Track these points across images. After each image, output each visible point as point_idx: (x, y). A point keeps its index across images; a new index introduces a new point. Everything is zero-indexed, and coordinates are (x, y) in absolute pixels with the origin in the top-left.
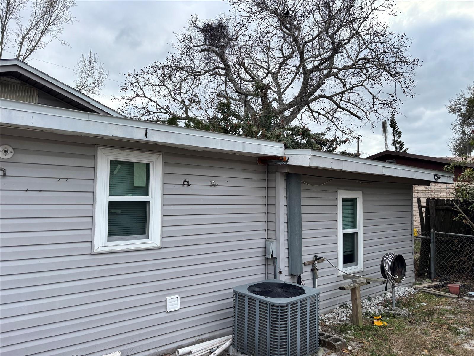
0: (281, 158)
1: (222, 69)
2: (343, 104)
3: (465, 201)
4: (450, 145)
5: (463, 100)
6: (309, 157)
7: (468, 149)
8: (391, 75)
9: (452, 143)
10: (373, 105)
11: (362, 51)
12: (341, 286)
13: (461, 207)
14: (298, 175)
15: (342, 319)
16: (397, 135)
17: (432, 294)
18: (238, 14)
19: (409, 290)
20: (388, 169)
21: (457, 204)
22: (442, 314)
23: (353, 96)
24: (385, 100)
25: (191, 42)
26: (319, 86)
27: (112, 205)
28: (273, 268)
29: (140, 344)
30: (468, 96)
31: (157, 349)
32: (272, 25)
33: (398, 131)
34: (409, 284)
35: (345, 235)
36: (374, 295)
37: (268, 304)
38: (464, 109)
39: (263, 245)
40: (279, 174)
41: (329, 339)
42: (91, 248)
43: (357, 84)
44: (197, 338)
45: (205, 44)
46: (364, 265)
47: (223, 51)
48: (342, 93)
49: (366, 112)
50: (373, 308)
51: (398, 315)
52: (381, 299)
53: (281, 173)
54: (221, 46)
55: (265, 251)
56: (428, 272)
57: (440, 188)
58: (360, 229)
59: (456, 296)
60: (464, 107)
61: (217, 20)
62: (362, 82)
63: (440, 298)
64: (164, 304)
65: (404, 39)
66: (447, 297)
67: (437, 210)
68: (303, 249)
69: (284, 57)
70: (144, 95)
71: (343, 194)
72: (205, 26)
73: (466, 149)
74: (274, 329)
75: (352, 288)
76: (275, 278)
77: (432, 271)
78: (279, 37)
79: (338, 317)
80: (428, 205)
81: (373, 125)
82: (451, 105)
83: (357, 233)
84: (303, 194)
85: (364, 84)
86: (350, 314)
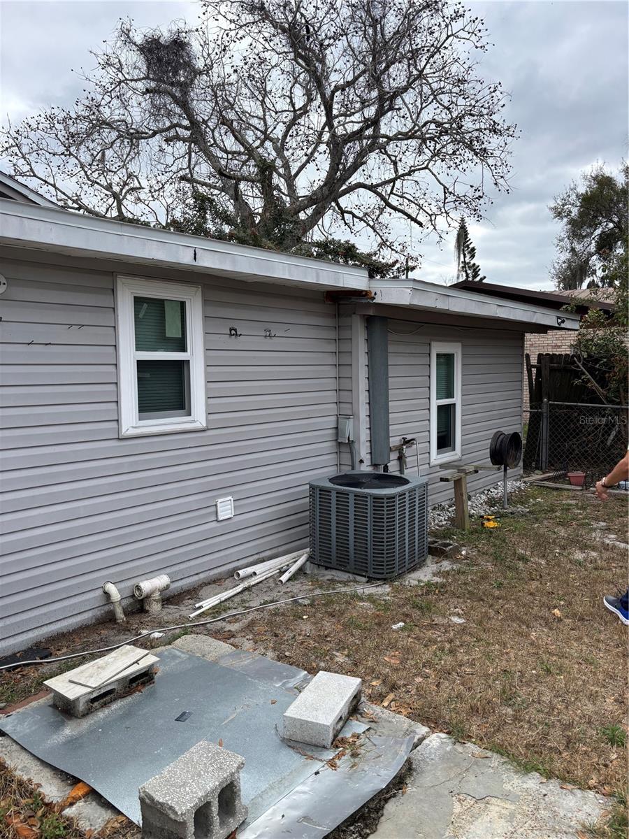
0: (364, 293)
1: (186, 128)
2: (394, 201)
3: (589, 356)
4: (552, 271)
5: (574, 197)
6: (409, 291)
7: (578, 277)
8: (476, 154)
9: (554, 268)
10: (444, 203)
11: (426, 107)
12: (442, 477)
13: (583, 364)
14: (384, 319)
15: (441, 524)
16: (469, 253)
17: (547, 487)
18: (212, 23)
19: (518, 484)
20: (503, 309)
21: (580, 361)
22: (567, 509)
23: (408, 186)
24: (464, 196)
25: (120, 70)
26: (355, 167)
27: (142, 365)
28: (349, 456)
29: (187, 566)
30: (582, 190)
31: (208, 572)
32: (273, 49)
33: (471, 246)
34: (516, 478)
35: (440, 408)
36: (473, 493)
37: (369, 497)
38: (575, 212)
39: (334, 425)
40: (358, 316)
41: (436, 544)
42: (119, 430)
43: (418, 165)
44: (256, 557)
45: (147, 78)
46: (462, 450)
47: (185, 94)
48: (393, 181)
49: (430, 216)
50: (476, 509)
51: (512, 513)
52: (484, 497)
53: (360, 315)
54: (180, 84)
55: (337, 434)
56: (537, 461)
57: (543, 339)
58: (457, 400)
59: (580, 488)
60: (576, 209)
61: (170, 31)
62: (426, 163)
63: (559, 493)
64: (213, 509)
65: (498, 93)
66: (568, 490)
67: (552, 370)
68: (391, 427)
69: (295, 111)
70: (33, 172)
71: (438, 348)
72: (146, 40)
73: (575, 278)
74: (378, 530)
75: (456, 479)
76: (353, 469)
77: (544, 459)
78: (283, 71)
79: (434, 521)
80: (541, 363)
81: (440, 237)
82: (556, 205)
83: (455, 404)
84: (391, 348)
85: (429, 167)
86: (449, 517)
